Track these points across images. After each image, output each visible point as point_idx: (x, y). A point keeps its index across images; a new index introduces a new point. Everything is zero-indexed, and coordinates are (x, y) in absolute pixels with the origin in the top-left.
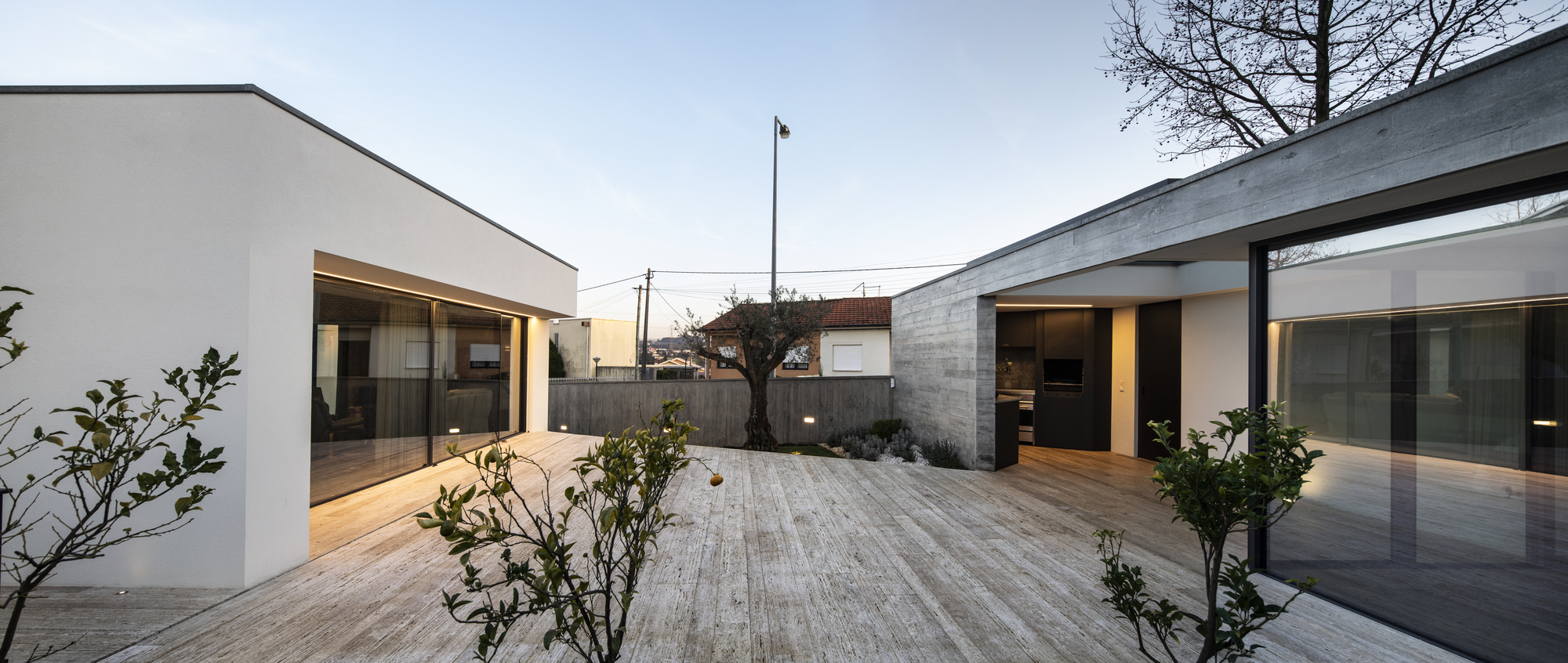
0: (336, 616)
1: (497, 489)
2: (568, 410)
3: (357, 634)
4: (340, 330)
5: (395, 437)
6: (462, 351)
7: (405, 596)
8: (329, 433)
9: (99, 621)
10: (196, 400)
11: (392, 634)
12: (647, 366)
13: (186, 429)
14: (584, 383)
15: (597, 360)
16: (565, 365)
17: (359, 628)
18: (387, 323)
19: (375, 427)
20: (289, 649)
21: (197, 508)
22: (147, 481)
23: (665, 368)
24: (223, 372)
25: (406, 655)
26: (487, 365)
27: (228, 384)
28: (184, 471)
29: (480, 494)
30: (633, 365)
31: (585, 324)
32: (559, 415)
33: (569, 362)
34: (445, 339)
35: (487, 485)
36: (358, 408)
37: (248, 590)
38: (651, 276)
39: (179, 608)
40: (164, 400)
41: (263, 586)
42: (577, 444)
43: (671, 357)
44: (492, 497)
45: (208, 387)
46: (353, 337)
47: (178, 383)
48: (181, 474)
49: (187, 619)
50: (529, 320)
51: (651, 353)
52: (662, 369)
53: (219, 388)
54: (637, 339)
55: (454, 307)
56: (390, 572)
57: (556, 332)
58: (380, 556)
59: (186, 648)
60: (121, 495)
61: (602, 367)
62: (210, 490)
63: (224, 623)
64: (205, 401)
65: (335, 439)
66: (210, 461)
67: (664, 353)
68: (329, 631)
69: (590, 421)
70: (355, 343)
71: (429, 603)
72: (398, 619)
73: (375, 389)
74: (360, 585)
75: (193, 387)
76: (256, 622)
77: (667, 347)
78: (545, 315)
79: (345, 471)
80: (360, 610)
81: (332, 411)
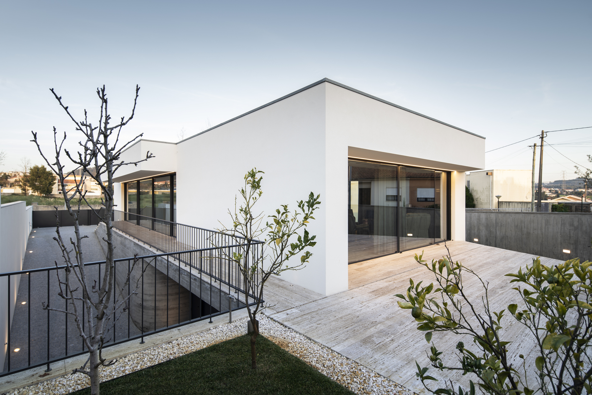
0: (358, 322)
1: (448, 289)
2: (479, 229)
3: (367, 336)
4: (359, 183)
5: (382, 235)
6: (412, 192)
7: (389, 323)
8: (355, 230)
9: (286, 295)
10: (307, 214)
11: (383, 343)
12: (542, 201)
13: (304, 226)
14: (489, 212)
15: (498, 197)
16: (475, 200)
17: (368, 333)
18: (378, 179)
19: (373, 230)
20: (340, 332)
21: (307, 261)
22: (294, 247)
23: (559, 203)
24: (315, 202)
25: (390, 358)
26: (426, 200)
27: (317, 208)
28: (304, 244)
29: (436, 291)
30: (530, 200)
31: (489, 174)
32: (473, 232)
33: (477, 198)
34: (404, 186)
35: (441, 285)
36: (366, 220)
37: (327, 297)
38: (545, 135)
39: (306, 297)
40: (298, 214)
41: (332, 297)
42: (487, 253)
43: (563, 195)
44: (445, 294)
45: (311, 209)
46: (364, 186)
47: (302, 207)
48: (303, 245)
49: (308, 303)
50: (452, 173)
51: (544, 192)
52: (557, 204)
53: (314, 209)
54: (533, 182)
55: (409, 168)
56: (381, 306)
57: (468, 180)
58: (376, 296)
59: (307, 316)
60: (286, 251)
61: (503, 202)
62: (311, 254)
63: (319, 309)
64: (310, 215)
65: (358, 234)
66: (312, 241)
67: (556, 192)
68: (356, 329)
69: (496, 237)
70: (365, 189)
71: (401, 332)
72: (385, 335)
73: (373, 211)
74: (368, 309)
75: (306, 208)
76: (329, 313)
77: (559, 187)
78: (462, 169)
79: (362, 249)
80: (368, 323)
81: (357, 221)
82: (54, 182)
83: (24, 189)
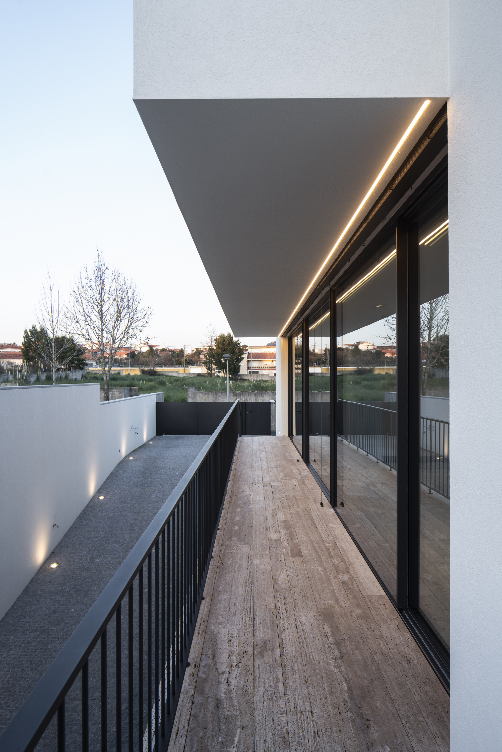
82: (242, 356)
83: (209, 369)
